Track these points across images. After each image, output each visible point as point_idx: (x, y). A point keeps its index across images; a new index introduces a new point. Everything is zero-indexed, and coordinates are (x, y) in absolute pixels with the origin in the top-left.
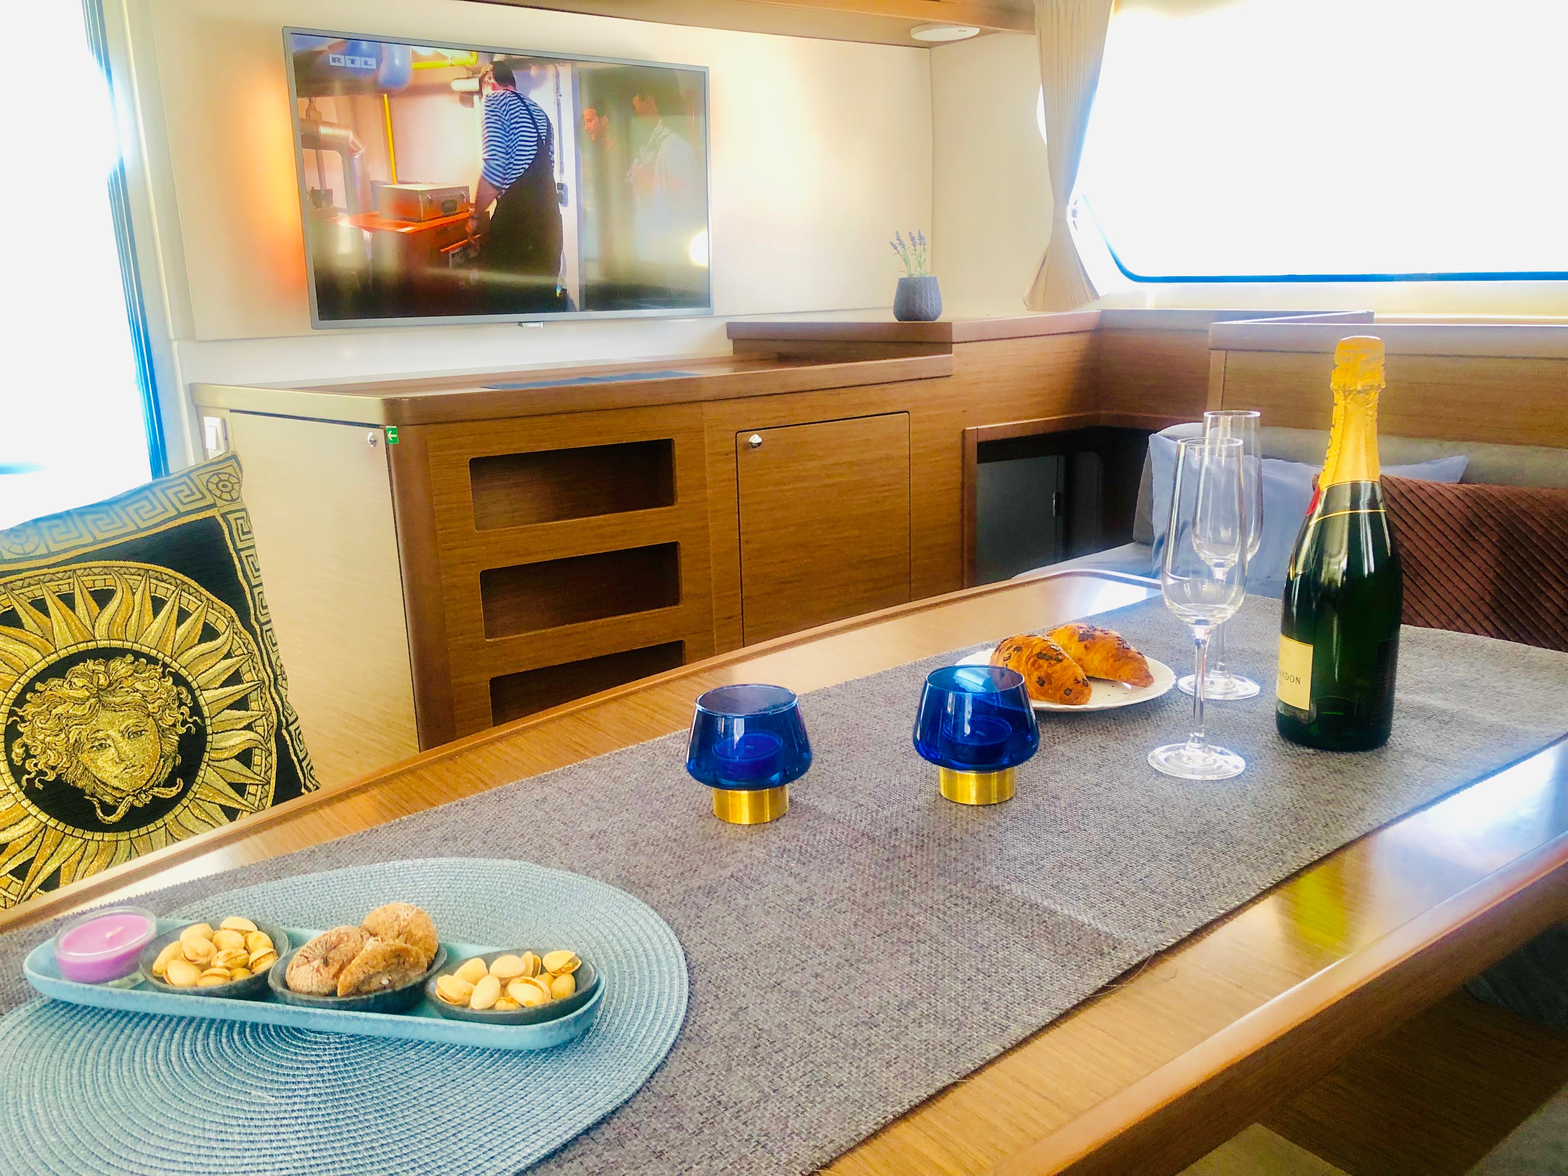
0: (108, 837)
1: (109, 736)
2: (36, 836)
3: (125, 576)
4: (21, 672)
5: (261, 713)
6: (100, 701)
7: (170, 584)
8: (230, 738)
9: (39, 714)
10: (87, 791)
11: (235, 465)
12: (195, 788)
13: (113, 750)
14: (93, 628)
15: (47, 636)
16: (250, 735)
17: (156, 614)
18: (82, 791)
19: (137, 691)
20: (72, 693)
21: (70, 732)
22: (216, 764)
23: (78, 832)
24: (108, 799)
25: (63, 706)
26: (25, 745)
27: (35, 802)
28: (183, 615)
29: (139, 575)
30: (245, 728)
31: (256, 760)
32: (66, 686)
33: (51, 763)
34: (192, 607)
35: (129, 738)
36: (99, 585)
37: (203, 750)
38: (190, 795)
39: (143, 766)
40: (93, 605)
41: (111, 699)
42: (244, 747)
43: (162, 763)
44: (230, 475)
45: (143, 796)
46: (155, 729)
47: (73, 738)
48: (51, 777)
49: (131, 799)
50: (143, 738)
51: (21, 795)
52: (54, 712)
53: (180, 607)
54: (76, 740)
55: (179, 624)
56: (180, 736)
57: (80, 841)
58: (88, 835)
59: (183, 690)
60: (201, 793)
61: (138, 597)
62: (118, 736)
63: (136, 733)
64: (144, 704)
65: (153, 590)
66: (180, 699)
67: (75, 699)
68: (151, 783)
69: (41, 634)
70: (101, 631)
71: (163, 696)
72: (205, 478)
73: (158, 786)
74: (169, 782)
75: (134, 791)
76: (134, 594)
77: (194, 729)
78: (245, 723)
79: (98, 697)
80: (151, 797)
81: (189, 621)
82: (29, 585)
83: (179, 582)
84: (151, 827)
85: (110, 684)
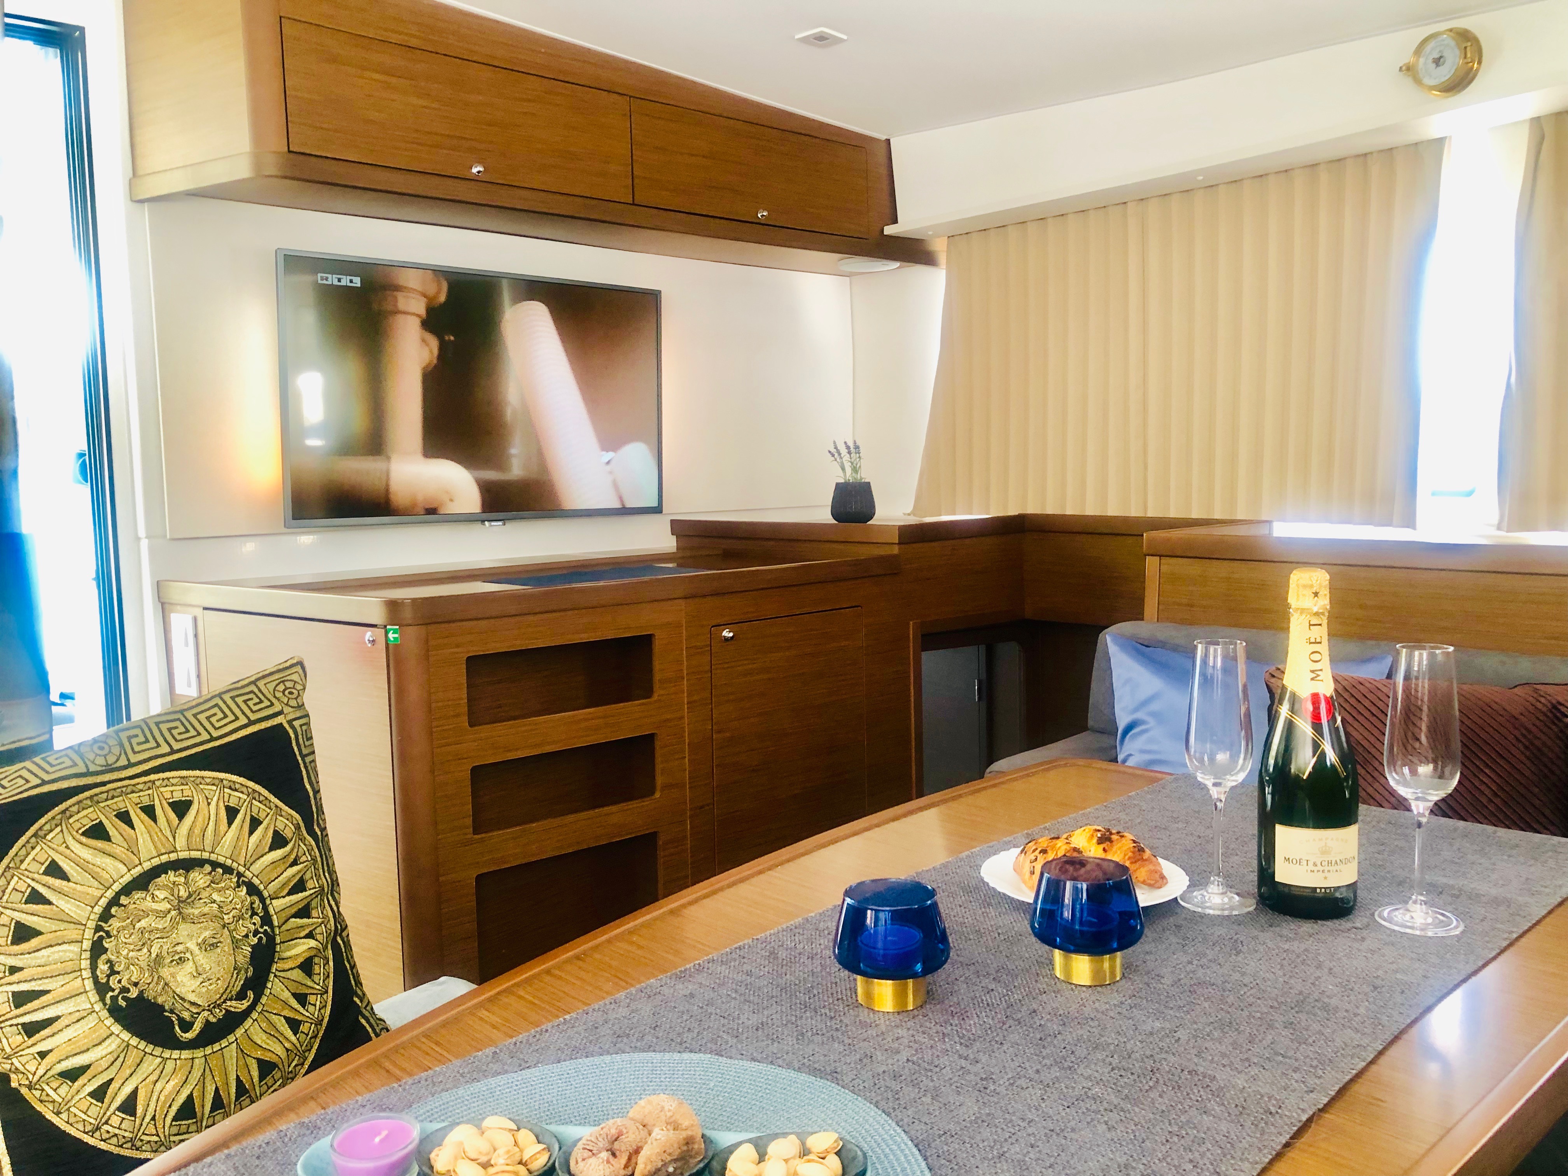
0: (186, 1054)
1: (187, 949)
2: (118, 1057)
3: (201, 786)
4: (107, 885)
5: (320, 920)
6: (180, 913)
7: (242, 792)
8: (296, 946)
9: (124, 928)
10: (167, 1008)
11: (301, 671)
12: (264, 1000)
13: (191, 963)
14: (174, 838)
15: (132, 848)
16: (312, 943)
17: (230, 823)
18: (162, 1008)
19: (214, 902)
20: (155, 906)
21: (151, 946)
22: (281, 974)
23: (158, 1051)
24: (186, 1015)
25: (147, 920)
26: (109, 961)
27: (117, 1020)
28: (255, 823)
29: (213, 785)
30: (307, 937)
31: (316, 969)
32: (149, 898)
33: (134, 979)
34: (262, 815)
35: (206, 950)
36: (178, 796)
37: (272, 962)
38: (259, 1008)
39: (219, 979)
40: (172, 816)
41: (191, 911)
42: (307, 955)
43: (235, 975)
44: (295, 682)
45: (218, 1011)
46: (229, 941)
47: (155, 950)
48: (134, 993)
49: (206, 1013)
50: (219, 950)
51: (105, 1014)
52: (138, 926)
53: (252, 816)
54: (157, 956)
55: (251, 832)
56: (253, 947)
57: (159, 1060)
58: (167, 1054)
59: (256, 899)
60: (269, 1006)
61: (213, 806)
62: (196, 949)
63: (212, 945)
64: (219, 914)
65: (226, 799)
66: (252, 908)
67: (157, 911)
68: (224, 997)
69: (126, 846)
70: (181, 843)
71: (238, 907)
72: (271, 686)
73: (231, 1000)
74: (241, 996)
75: (209, 1006)
76: (209, 804)
77: (265, 939)
78: (307, 931)
79: (179, 909)
80: (224, 1011)
81: (261, 829)
82: (113, 798)
83: (250, 790)
84: (224, 1043)
85: (190, 896)
